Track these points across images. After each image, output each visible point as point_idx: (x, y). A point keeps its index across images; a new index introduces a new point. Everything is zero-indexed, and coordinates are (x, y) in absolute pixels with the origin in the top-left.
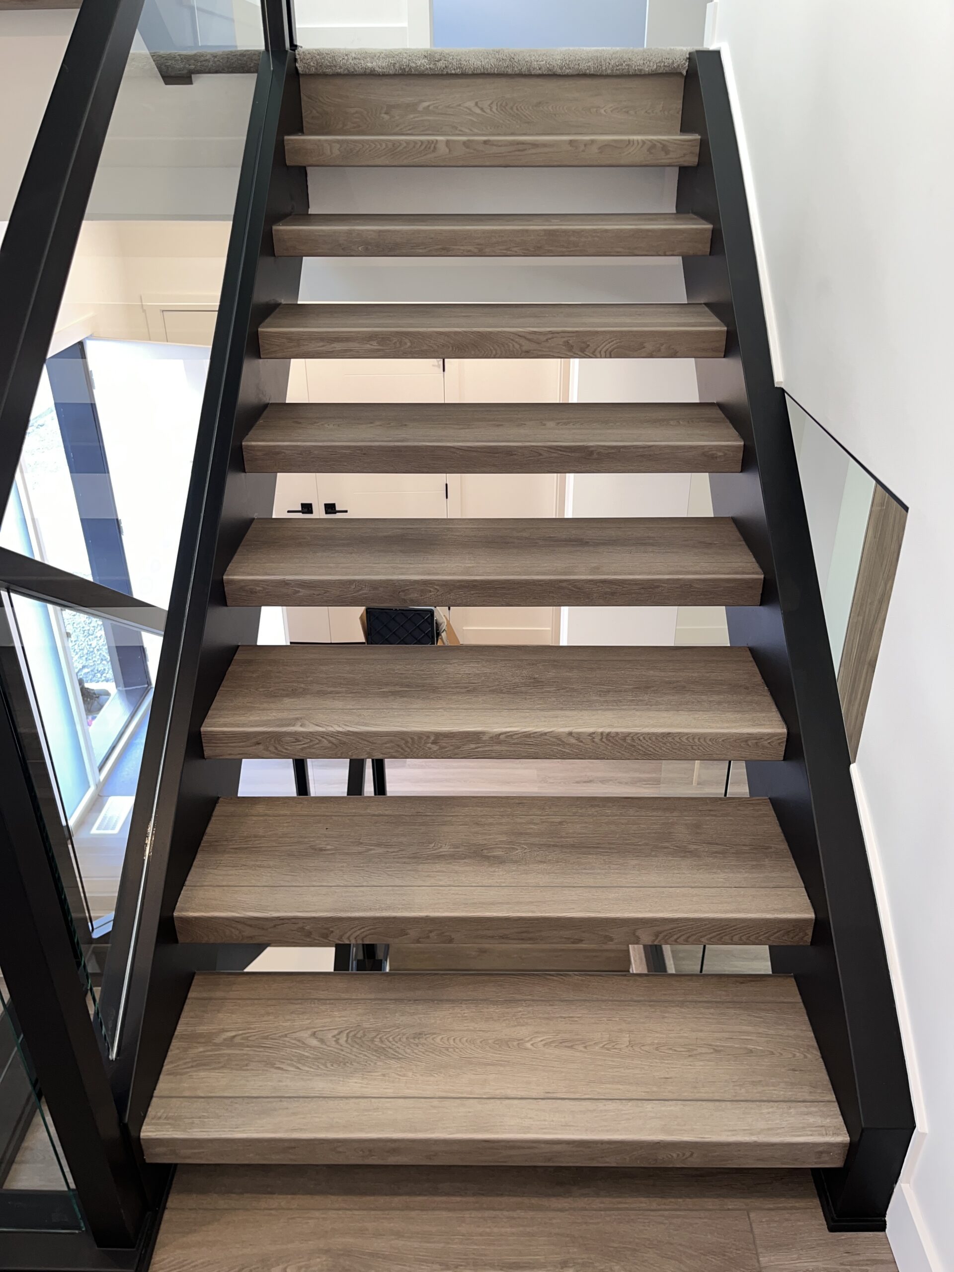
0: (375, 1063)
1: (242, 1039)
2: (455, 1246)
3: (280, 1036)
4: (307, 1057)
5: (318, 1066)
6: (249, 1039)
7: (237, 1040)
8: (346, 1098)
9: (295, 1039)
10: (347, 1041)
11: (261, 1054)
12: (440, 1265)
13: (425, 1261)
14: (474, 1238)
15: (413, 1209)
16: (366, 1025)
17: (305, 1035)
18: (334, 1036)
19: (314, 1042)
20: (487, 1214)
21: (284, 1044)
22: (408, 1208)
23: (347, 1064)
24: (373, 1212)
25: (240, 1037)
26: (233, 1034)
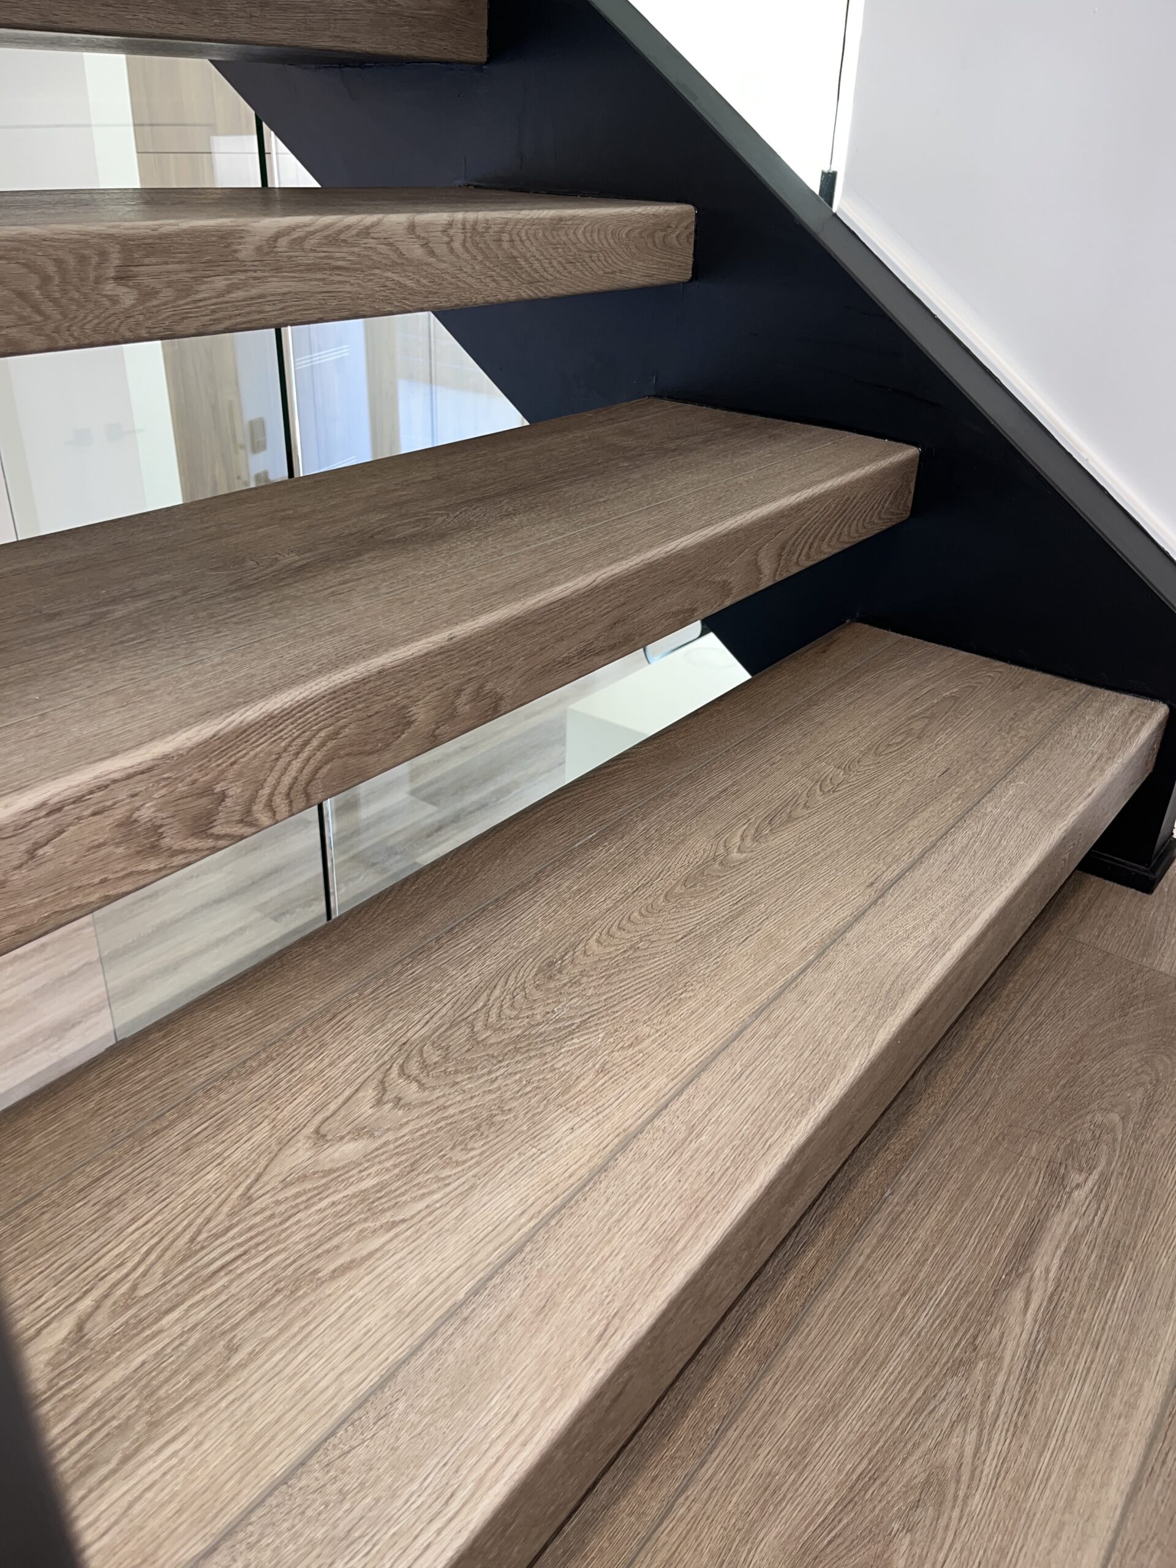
0: (552, 1069)
1: (114, 1315)
2: (922, 1322)
3: (231, 1215)
4: (381, 1186)
5: (438, 1179)
6: (141, 1292)
7: (102, 1328)
8: (603, 1168)
9: (286, 1184)
10: (422, 1086)
11: (233, 1290)
12: (955, 1374)
13: (926, 1398)
14: (922, 1276)
15: (779, 1347)
16: (417, 1033)
17: (300, 1154)
18: (379, 1102)
19: (350, 1149)
20: (878, 1227)
21: (272, 1216)
22: (767, 1358)
23: (499, 1118)
24: (732, 1434)
25: (101, 1316)
26: (68, 1324)
